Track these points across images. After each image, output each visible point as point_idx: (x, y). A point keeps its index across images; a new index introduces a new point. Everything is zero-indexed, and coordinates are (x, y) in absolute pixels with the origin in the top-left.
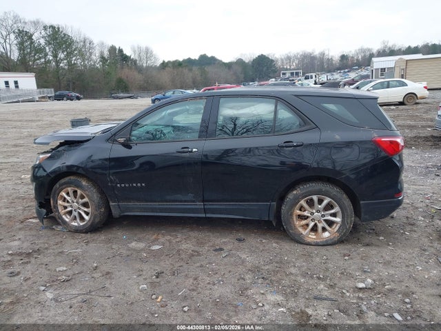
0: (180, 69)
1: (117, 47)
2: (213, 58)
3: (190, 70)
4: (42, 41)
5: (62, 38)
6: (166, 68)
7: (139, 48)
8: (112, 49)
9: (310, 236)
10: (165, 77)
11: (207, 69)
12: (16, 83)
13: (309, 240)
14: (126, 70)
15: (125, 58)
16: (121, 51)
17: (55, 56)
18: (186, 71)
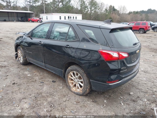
0: (137, 14)
1: (113, 6)
2: (154, 10)
3: (141, 15)
4: (88, 4)
5: (94, 3)
6: (130, 14)
7: (121, 6)
8: (111, 6)
9: (73, 88)
10: (129, 18)
11: (149, 15)
12: (76, 17)
13: (72, 90)
14: (114, 15)
15: (114, 10)
16: (113, 7)
17: (91, 9)
18: (139, 15)
